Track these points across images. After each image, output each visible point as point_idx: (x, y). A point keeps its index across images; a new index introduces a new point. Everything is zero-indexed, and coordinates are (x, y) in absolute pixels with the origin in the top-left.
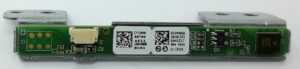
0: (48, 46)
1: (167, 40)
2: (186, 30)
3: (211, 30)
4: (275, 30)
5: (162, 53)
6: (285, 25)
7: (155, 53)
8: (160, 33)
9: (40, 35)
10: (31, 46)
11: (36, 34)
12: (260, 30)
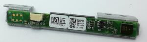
0: (20, 20)
1: (75, 22)
2: (85, 19)
3: (97, 20)
4: (131, 23)
5: (72, 29)
6: (137, 22)
7: (69, 28)
8: (72, 19)
9: (17, 15)
10: (13, 20)
11: (16, 14)
12: (123, 23)
